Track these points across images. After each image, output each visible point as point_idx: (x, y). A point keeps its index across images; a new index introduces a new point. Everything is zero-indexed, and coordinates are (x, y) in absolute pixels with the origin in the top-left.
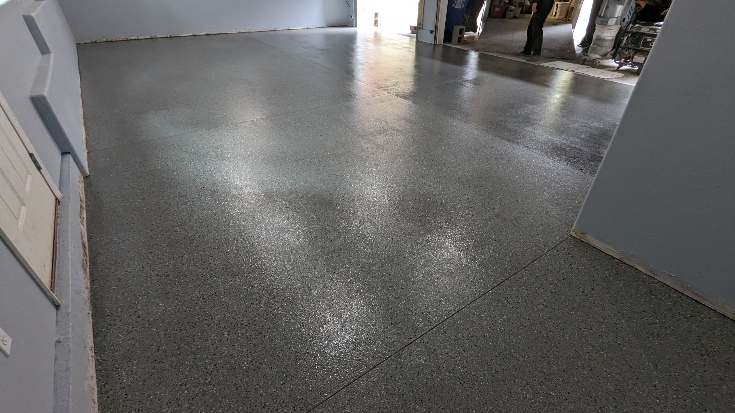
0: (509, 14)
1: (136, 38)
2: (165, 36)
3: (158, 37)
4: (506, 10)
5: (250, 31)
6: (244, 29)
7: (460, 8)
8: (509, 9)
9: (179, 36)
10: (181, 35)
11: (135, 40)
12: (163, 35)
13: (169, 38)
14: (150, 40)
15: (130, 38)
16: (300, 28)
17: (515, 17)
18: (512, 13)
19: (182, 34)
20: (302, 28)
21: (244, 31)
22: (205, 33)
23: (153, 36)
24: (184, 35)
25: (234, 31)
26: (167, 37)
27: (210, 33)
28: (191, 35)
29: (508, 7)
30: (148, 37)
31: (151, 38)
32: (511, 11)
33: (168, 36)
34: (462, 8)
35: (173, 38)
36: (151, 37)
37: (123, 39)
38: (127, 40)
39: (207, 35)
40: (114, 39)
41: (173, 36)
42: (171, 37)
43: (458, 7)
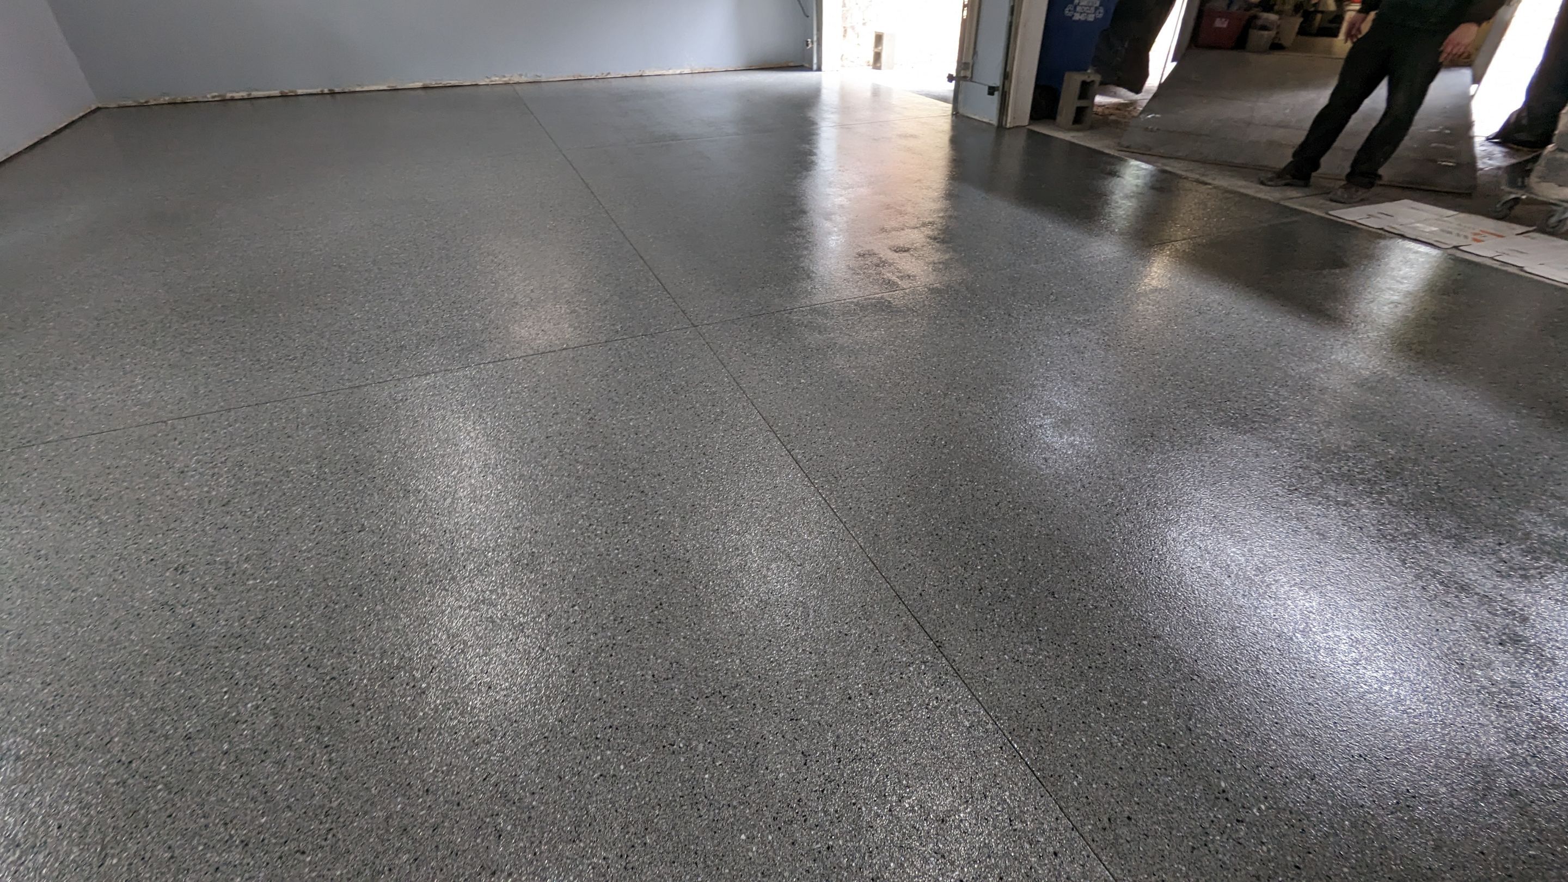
0: (1261, 37)
1: (244, 94)
2: (318, 90)
3: (300, 92)
4: (1250, 23)
5: (538, 79)
6: (521, 75)
7: (1091, 18)
8: (1260, 22)
9: (352, 90)
10: (358, 89)
11: (242, 99)
12: (311, 88)
13: (328, 96)
14: (280, 99)
15: (229, 95)
16: (671, 72)
17: (1276, 46)
18: (1266, 33)
19: (359, 86)
20: (678, 72)
21: (523, 79)
22: (419, 85)
23: (286, 91)
24: (366, 89)
25: (496, 79)
26: (322, 94)
27: (433, 84)
28: (385, 88)
29: (1255, 17)
30: (276, 93)
31: (283, 96)
32: (1264, 28)
33: (326, 91)
34: (1096, 19)
35: (338, 96)
36: (281, 92)
37: (213, 97)
38: (224, 100)
39: (425, 88)
40: (190, 98)
41: (337, 90)
42: (332, 93)
43: (1082, 18)
